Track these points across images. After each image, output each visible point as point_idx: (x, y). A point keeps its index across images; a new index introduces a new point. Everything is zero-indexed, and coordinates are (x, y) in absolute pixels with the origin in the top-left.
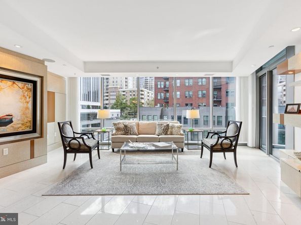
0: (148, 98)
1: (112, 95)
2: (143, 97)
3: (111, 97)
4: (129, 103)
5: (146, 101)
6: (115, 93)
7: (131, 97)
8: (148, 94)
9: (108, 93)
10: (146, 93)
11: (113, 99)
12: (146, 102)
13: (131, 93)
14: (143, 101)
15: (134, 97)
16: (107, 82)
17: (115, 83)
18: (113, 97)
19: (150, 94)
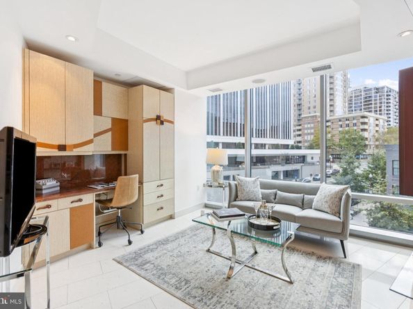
0: (377, 129)
1: (308, 129)
2: (366, 127)
3: (306, 131)
4: (337, 140)
5: (371, 134)
6: (312, 125)
7: (341, 129)
8: (377, 122)
9: (300, 125)
10: (372, 121)
11: (309, 134)
12: (374, 136)
13: (340, 123)
14: (366, 134)
15: (347, 128)
16: (300, 110)
17: (312, 109)
18: (309, 131)
19: (381, 121)
